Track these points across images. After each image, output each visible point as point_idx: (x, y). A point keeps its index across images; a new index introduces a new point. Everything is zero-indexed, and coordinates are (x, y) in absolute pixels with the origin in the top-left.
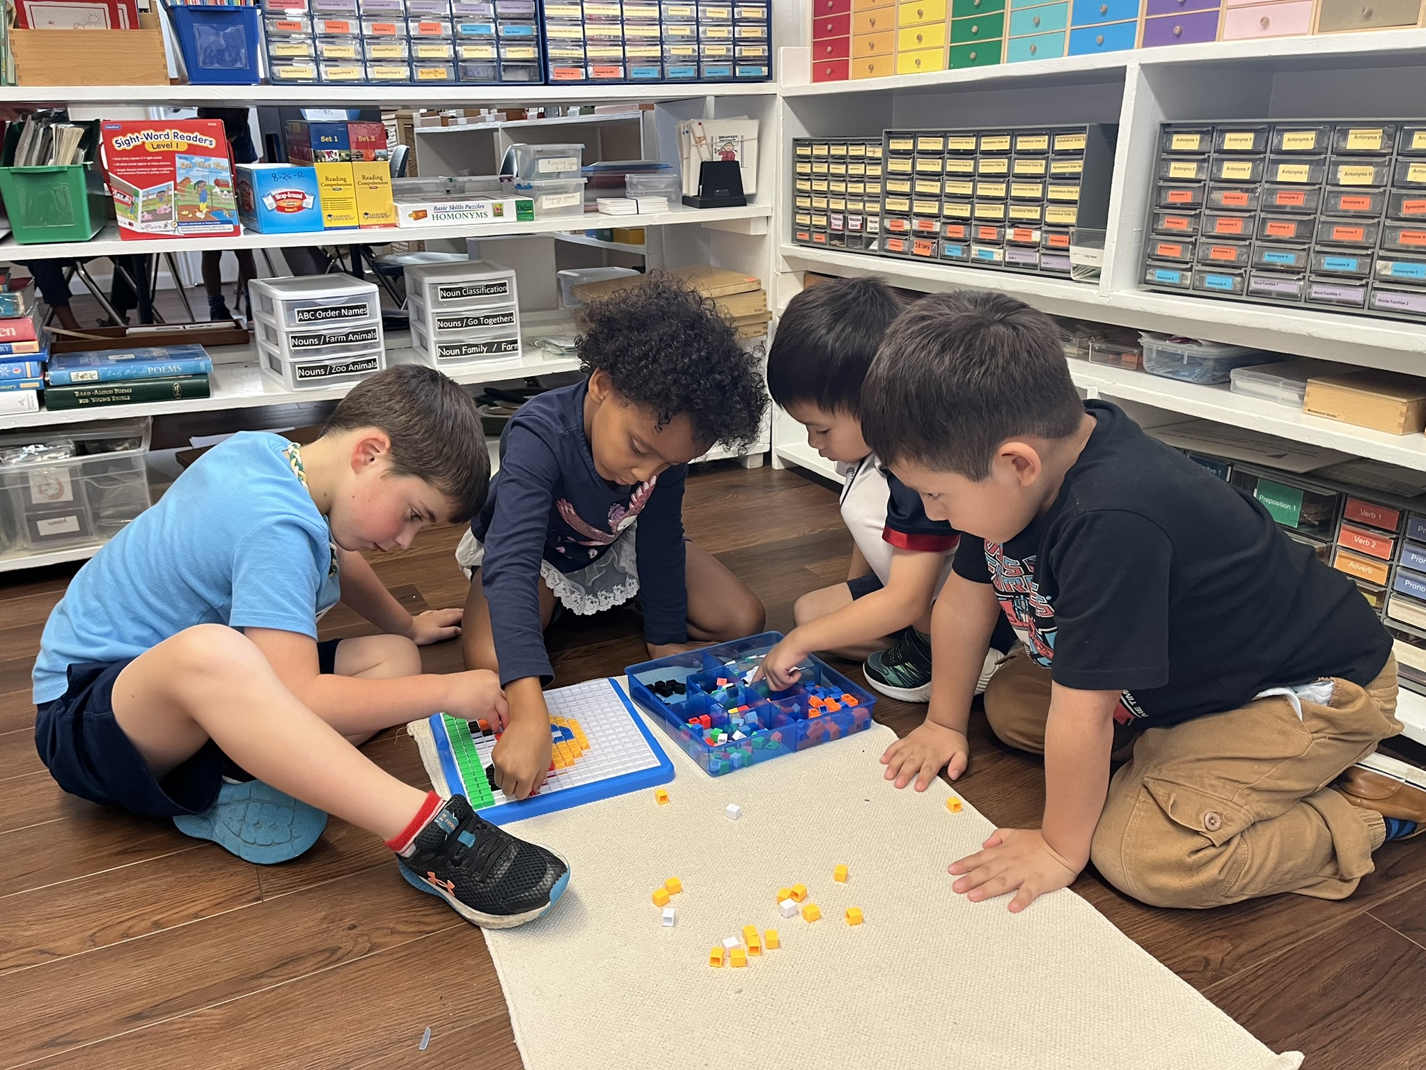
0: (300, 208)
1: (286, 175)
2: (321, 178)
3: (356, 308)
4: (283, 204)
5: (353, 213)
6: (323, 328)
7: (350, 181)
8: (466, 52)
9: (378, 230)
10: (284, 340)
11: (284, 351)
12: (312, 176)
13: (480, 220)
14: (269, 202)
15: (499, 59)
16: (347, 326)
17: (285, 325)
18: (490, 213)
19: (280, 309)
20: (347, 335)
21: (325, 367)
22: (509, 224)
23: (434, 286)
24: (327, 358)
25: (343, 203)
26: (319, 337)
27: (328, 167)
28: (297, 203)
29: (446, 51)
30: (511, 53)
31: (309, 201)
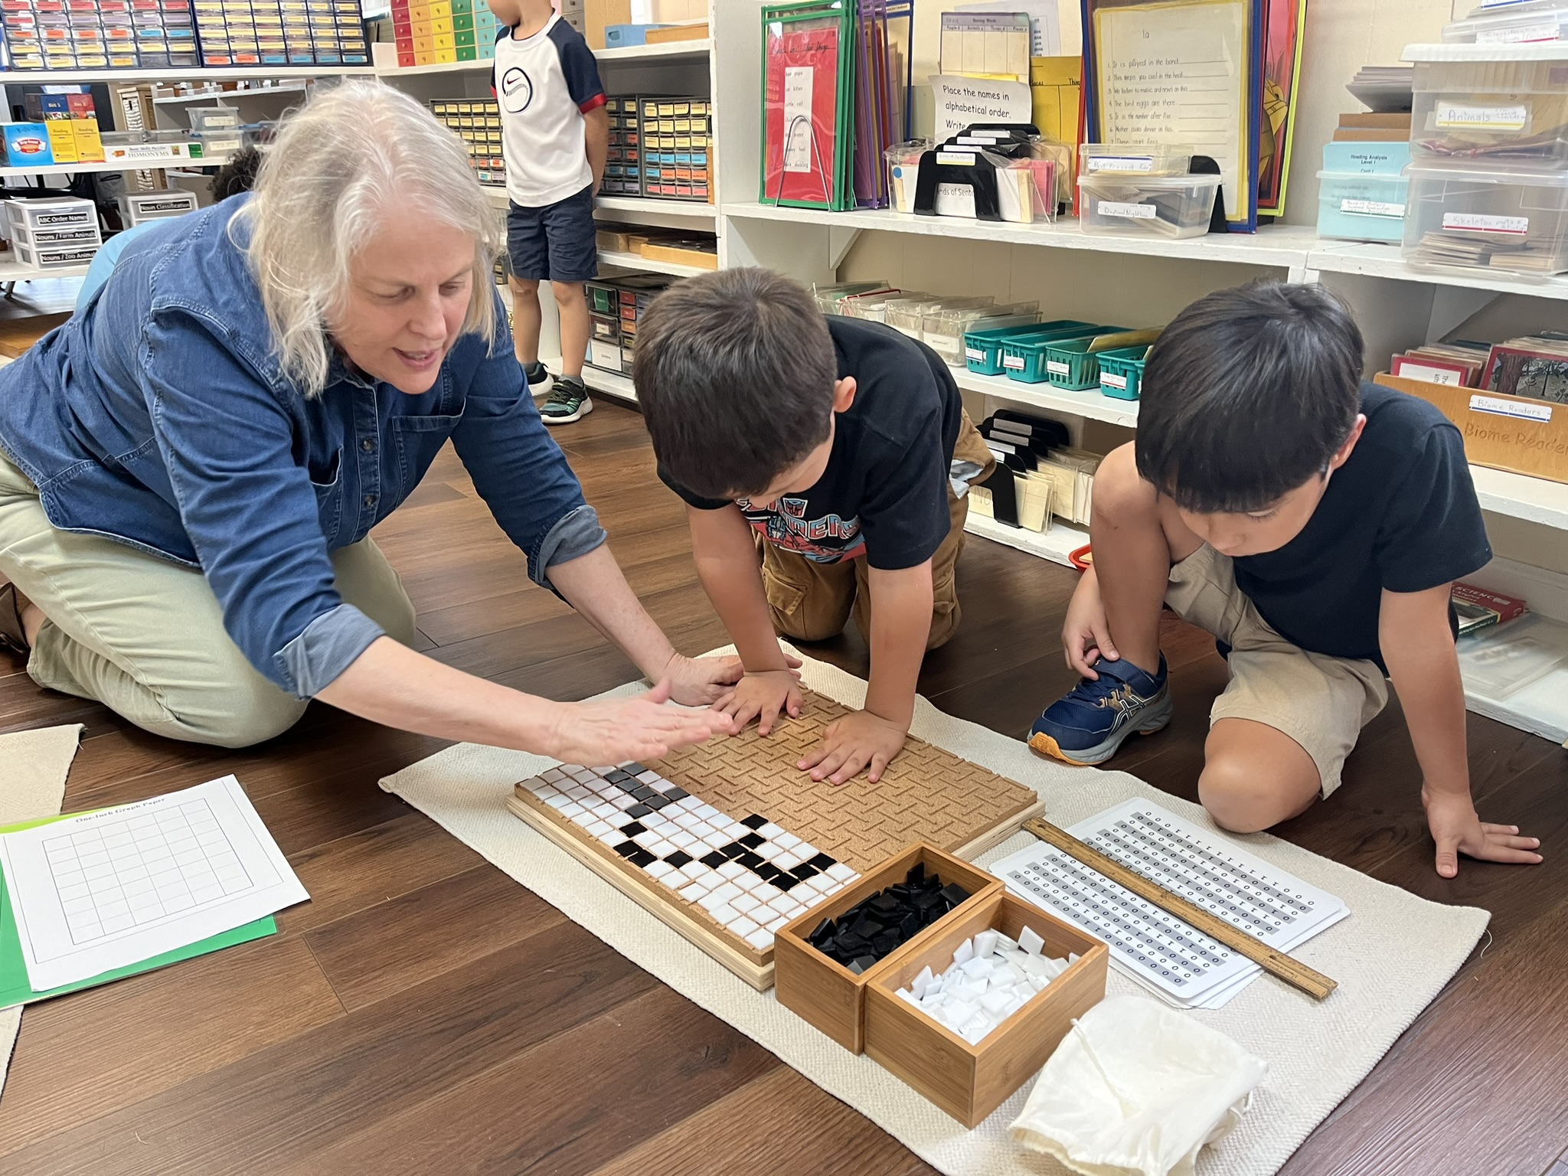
0: (37, 150)
1: (26, 129)
2: (49, 130)
3: (81, 215)
4: (25, 147)
5: (73, 153)
6: (57, 228)
7: (70, 132)
8: (143, 48)
9: (91, 164)
10: (31, 238)
11: (32, 246)
12: (44, 129)
13: (163, 157)
14: (16, 147)
15: (168, 52)
16: (73, 227)
17: (30, 227)
18: (171, 152)
19: (27, 216)
20: (74, 234)
21: (60, 255)
22: (185, 159)
23: (135, 203)
24: (61, 249)
25: (65, 147)
26: (54, 235)
27: (55, 123)
28: (35, 147)
29: (131, 47)
30: (175, 47)
31: (42, 146)
